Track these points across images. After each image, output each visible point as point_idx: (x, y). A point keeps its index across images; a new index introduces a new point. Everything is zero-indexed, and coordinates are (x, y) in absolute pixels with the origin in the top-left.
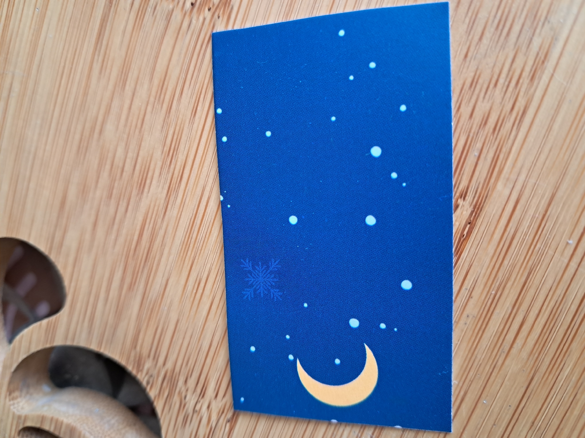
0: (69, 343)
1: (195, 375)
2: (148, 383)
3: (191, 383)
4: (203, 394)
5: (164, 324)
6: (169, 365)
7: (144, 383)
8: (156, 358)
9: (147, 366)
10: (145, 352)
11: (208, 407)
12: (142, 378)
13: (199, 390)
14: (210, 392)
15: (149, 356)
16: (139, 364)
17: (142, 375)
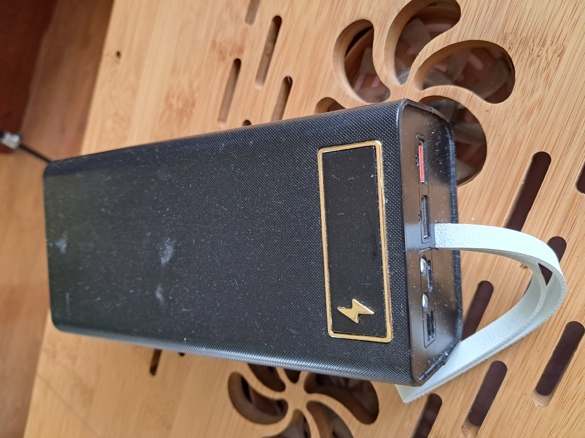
0: (460, 41)
1: (540, 35)
2: (510, 48)
3: (537, 41)
4: (543, 45)
5: (523, 12)
6: (524, 35)
7: (507, 50)
8: (516, 34)
9: (510, 38)
10: (510, 31)
11: (547, 51)
12: (506, 47)
13: (541, 44)
14: (548, 43)
15: (511, 34)
16: (505, 39)
17: (506, 44)
